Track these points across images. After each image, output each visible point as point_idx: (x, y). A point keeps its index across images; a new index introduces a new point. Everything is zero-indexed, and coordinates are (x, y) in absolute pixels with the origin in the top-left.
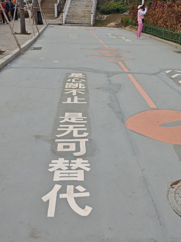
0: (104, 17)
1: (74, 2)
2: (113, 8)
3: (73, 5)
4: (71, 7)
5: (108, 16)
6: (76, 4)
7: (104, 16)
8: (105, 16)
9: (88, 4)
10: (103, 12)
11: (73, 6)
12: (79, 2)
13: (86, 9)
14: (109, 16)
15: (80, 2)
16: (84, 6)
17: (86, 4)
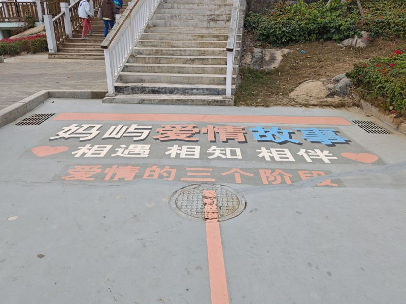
0: (273, 59)
1: (172, 8)
2: (306, 24)
3: (166, 16)
4: (158, 22)
5: (289, 54)
6: (176, 12)
7: (273, 51)
8: (279, 54)
9: (217, 12)
10: (268, 37)
11: (164, 19)
12: (187, 6)
13: (207, 28)
14: (291, 51)
15: (191, 6)
16: (201, 18)
17: (209, 13)
